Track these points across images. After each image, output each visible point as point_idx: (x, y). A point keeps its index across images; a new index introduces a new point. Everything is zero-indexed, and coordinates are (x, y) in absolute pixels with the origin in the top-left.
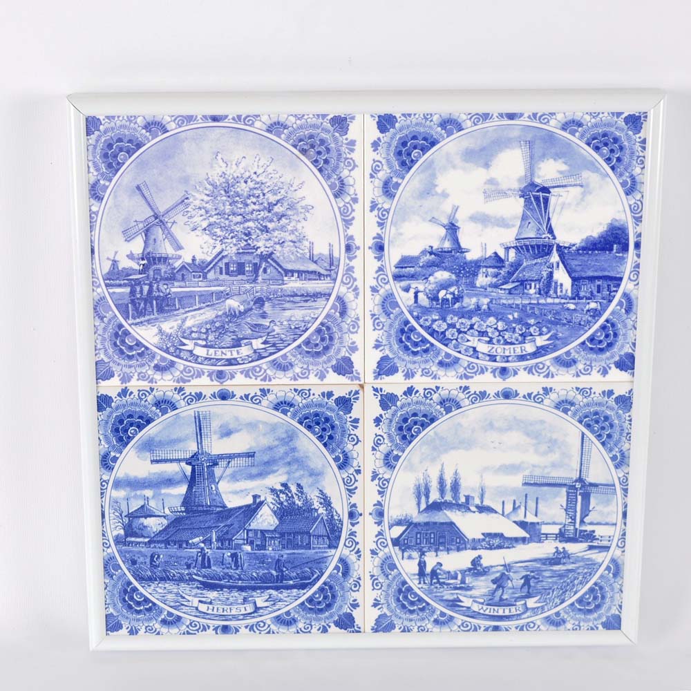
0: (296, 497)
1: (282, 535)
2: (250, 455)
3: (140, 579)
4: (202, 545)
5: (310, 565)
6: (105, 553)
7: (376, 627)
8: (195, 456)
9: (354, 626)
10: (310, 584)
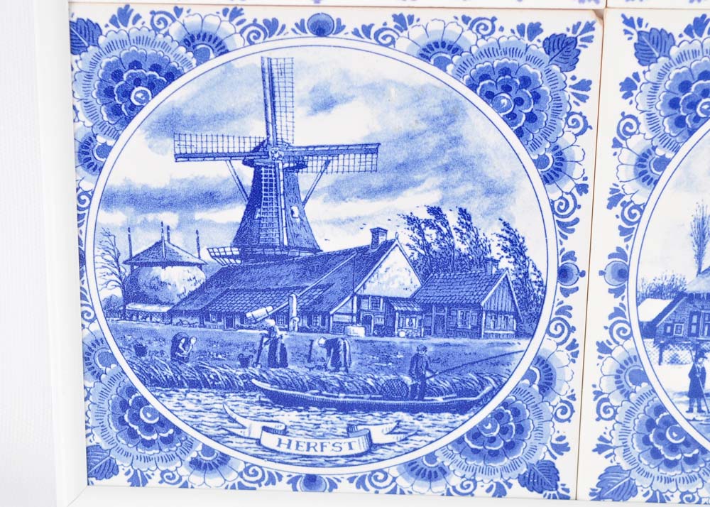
0: (456, 236)
1: (427, 308)
2: (370, 149)
3: (152, 381)
4: (271, 322)
5: (477, 368)
6: (86, 332)
7: (599, 489)
8: (261, 148)
9: (557, 487)
10: (476, 403)
